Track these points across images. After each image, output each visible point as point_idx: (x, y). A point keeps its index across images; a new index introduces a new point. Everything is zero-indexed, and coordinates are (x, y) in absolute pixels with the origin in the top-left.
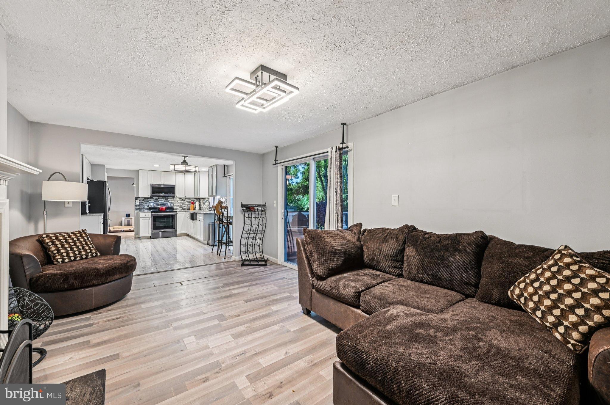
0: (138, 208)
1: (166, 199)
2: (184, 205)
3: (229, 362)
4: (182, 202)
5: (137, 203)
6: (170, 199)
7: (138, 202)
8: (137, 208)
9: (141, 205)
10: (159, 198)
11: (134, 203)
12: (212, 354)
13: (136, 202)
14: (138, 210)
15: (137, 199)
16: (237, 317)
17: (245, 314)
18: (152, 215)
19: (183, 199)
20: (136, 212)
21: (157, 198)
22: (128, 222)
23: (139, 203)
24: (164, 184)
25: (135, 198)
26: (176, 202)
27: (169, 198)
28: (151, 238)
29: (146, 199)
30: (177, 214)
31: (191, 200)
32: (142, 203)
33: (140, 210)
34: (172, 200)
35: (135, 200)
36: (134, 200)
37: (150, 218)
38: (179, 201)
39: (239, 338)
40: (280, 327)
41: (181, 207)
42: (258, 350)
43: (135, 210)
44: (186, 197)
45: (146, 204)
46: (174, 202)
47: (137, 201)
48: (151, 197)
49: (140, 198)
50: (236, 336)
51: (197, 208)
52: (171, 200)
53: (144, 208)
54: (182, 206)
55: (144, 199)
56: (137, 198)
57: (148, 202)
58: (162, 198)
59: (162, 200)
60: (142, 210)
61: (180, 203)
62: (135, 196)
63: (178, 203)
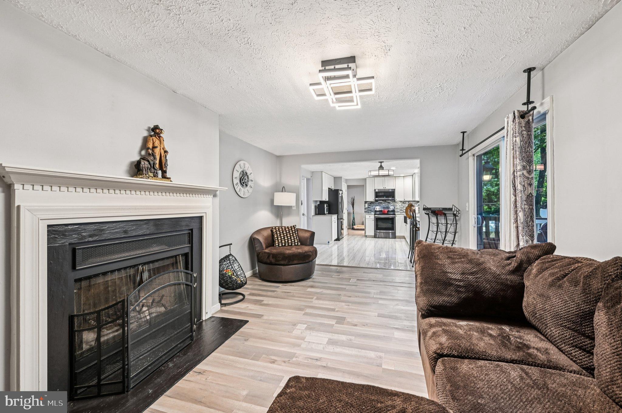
0: (367, 210)
1: (389, 203)
3: (300, 359)
5: (366, 207)
6: (391, 203)
10: (383, 202)
11: (364, 206)
12: (299, 346)
13: (365, 205)
14: (367, 212)
15: (366, 203)
16: (353, 326)
17: (364, 327)
18: (375, 217)
19: (403, 203)
21: (381, 201)
23: (367, 207)
25: (365, 202)
26: (397, 205)
27: (391, 201)
28: (374, 237)
32: (370, 207)
34: (394, 203)
35: (365, 203)
36: (364, 204)
37: (374, 220)
38: (400, 204)
39: (331, 345)
40: (377, 357)
41: (402, 210)
42: (330, 365)
43: (365, 212)
44: (405, 200)
45: (373, 207)
46: (395, 205)
47: (366, 204)
48: (376, 201)
49: (368, 202)
50: (331, 342)
52: (393, 203)
53: (371, 211)
54: (403, 209)
55: (371, 203)
57: (374, 205)
58: (385, 202)
59: (385, 204)
60: (369, 212)
61: (401, 206)
62: (365, 201)
63: (399, 206)
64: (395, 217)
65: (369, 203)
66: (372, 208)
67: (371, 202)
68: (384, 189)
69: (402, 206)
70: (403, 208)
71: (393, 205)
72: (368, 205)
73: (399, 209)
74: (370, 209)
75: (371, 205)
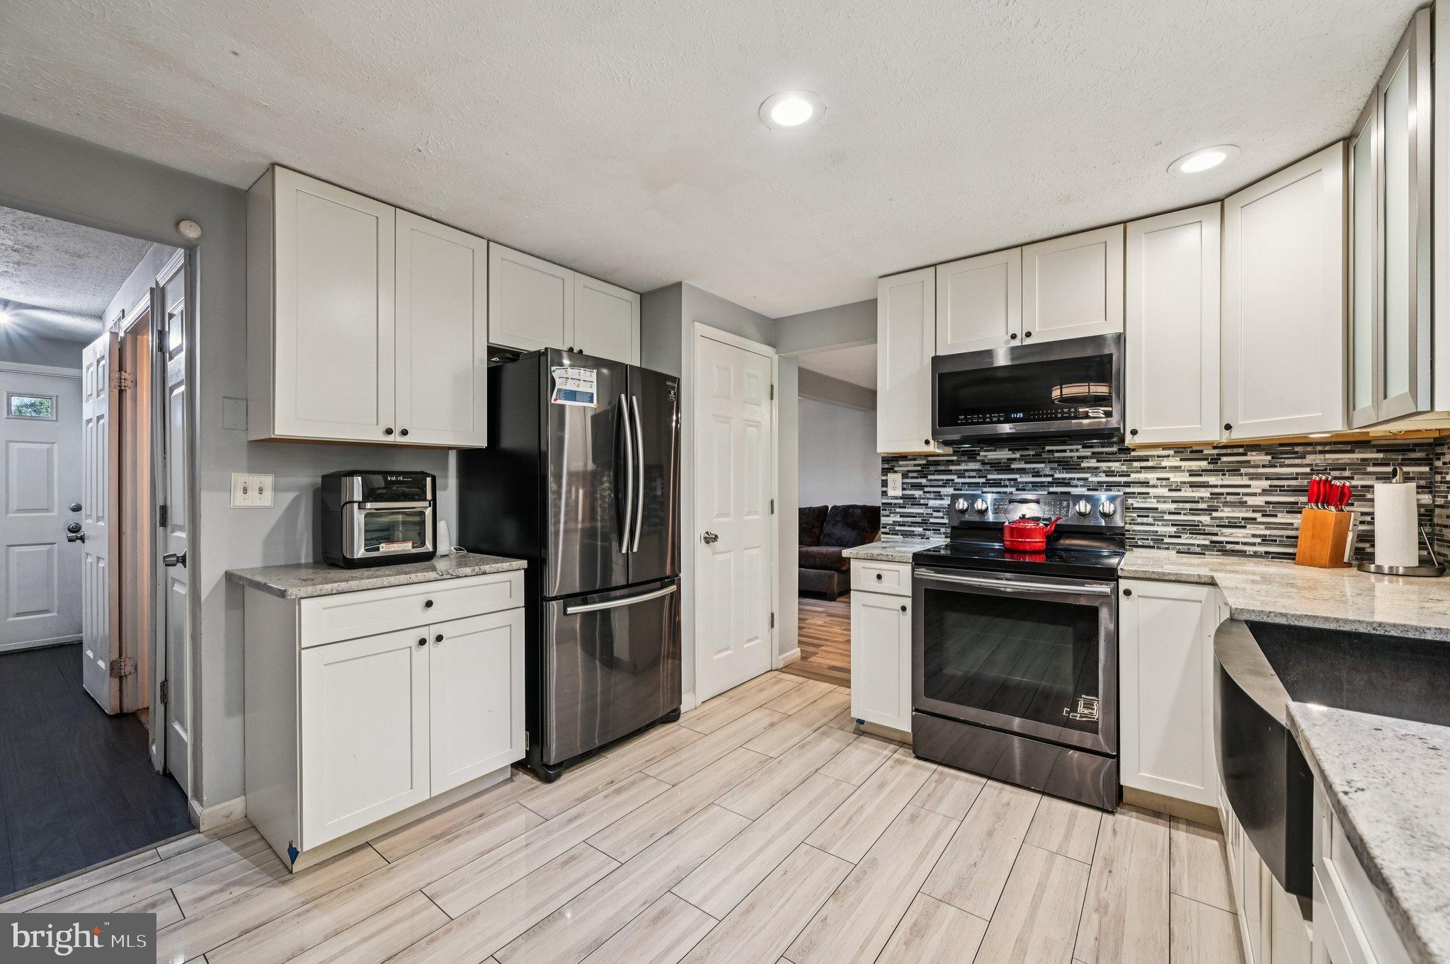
0: (898, 519)
1: (1067, 465)
2: (1226, 513)
4: (1205, 485)
5: (891, 493)
6: (1093, 463)
7: (896, 486)
8: (890, 520)
9: (913, 501)
10: (1017, 455)
11: (880, 489)
13: (885, 483)
14: (896, 533)
15: (891, 469)
18: (916, 581)
19: (1214, 460)
21: (1003, 454)
23: (899, 493)
24: (1028, 341)
25: (885, 460)
26: (1145, 484)
27: (1088, 452)
29: (937, 463)
30: (1123, 600)
31: (1311, 458)
32: (917, 493)
34: (1115, 466)
35: (885, 471)
36: (878, 477)
37: (908, 603)
38: (1179, 472)
41: (1195, 529)
44: (1237, 435)
45: (939, 496)
46: (1127, 484)
47: (891, 477)
48: (944, 445)
49: (905, 457)
51: (1400, 546)
52: (1104, 465)
53: (924, 523)
54: (1205, 519)
55: (920, 465)
56: (890, 463)
57: (946, 483)
58: (1038, 458)
59: (1036, 474)
60: (912, 534)
61: (1187, 493)
63: (1164, 492)
64: (1111, 599)
65: (910, 466)
66: (932, 503)
67: (929, 464)
69: (1205, 493)
70: (1213, 509)
71: (1103, 478)
72: (903, 483)
73: (1167, 517)
74: (920, 513)
75: (923, 481)
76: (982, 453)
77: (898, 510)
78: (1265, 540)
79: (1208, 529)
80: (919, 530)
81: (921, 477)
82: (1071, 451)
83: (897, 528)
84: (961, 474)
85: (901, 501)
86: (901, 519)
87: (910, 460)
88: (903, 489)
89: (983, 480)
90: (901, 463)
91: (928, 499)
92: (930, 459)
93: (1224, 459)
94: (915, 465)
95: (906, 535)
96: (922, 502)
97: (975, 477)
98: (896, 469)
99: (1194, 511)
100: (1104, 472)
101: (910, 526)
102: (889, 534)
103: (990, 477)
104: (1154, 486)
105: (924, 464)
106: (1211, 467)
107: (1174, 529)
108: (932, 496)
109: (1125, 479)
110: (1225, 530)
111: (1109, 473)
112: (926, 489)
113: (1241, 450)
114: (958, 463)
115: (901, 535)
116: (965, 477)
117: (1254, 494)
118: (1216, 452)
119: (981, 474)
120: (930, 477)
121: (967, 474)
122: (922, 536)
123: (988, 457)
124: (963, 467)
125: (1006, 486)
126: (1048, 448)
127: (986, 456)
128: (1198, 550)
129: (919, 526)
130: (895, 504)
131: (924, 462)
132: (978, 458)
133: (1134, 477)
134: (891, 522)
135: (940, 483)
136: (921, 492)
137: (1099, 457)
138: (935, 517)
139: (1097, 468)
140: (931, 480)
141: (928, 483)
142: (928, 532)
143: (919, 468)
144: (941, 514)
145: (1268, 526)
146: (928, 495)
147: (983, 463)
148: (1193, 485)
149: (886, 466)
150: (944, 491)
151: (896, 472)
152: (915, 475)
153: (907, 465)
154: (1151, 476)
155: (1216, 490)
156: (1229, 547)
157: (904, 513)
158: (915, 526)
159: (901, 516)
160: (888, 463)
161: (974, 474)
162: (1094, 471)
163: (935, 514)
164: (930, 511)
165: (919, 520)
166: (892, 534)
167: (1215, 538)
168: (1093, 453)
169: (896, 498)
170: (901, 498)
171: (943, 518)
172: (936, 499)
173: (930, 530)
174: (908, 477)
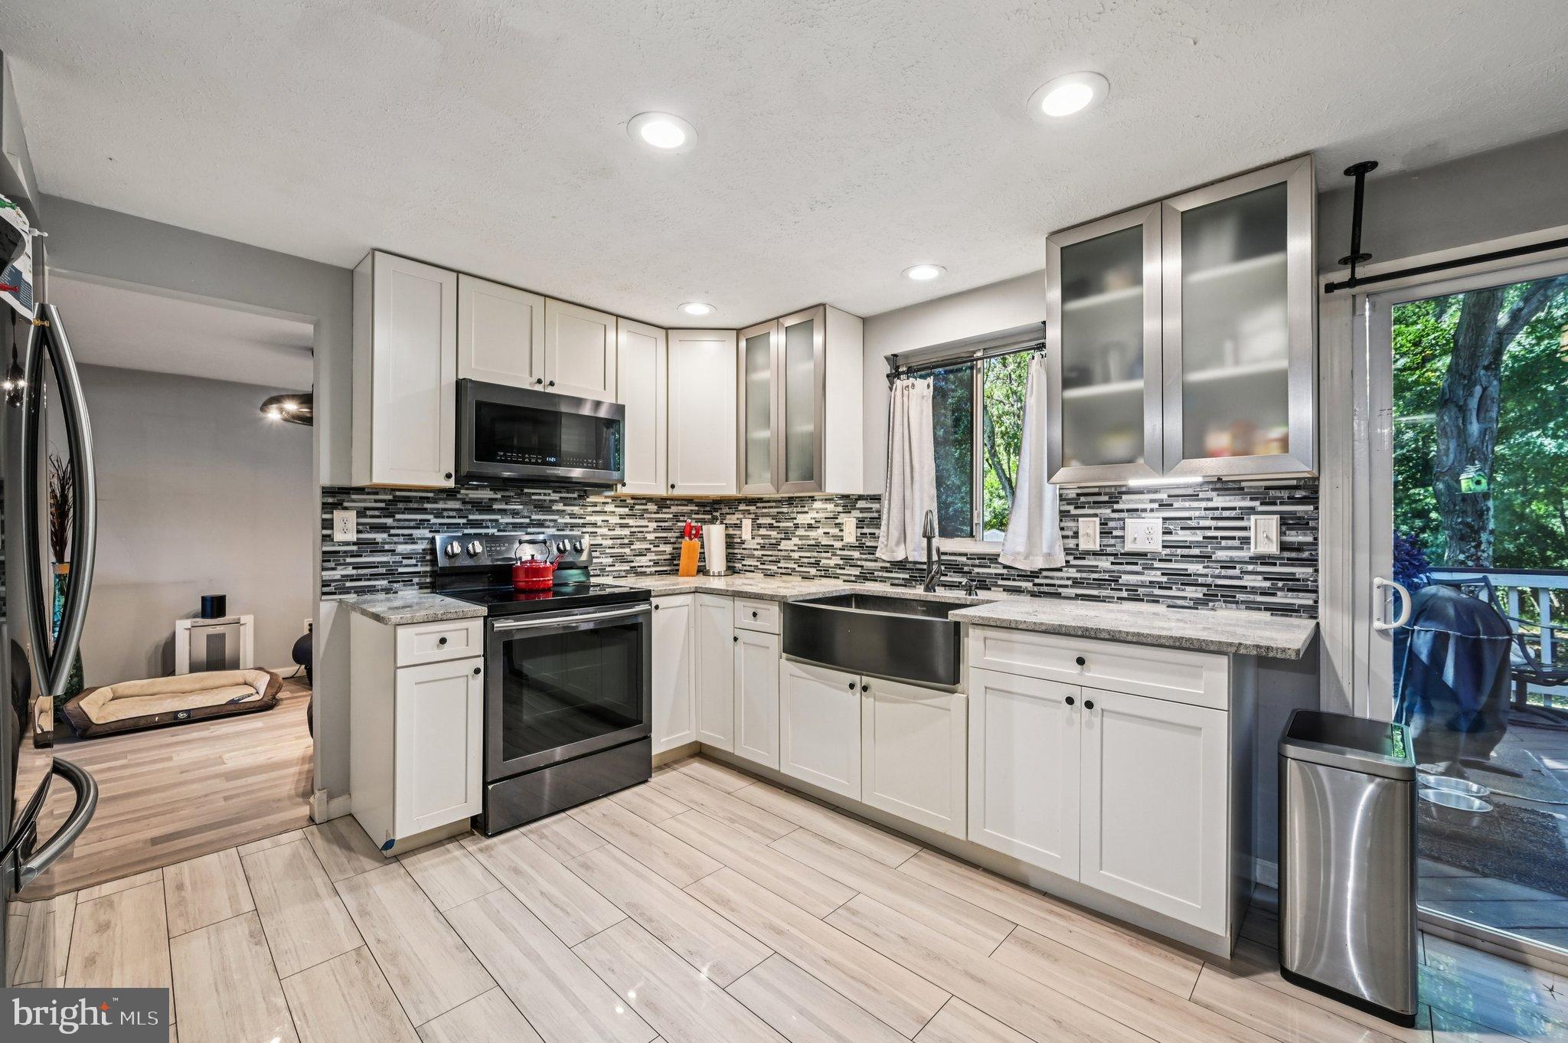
0: (350, 571)
2: (638, 546)
4: (626, 526)
5: (339, 536)
6: (560, 507)
7: (346, 527)
8: (337, 574)
9: (375, 548)
10: (499, 496)
11: (320, 532)
13: (328, 524)
14: (347, 591)
15: (338, 505)
18: (488, 636)
20: (328, 607)
21: (486, 494)
22: (216, 642)
23: (352, 536)
24: (550, 390)
25: (327, 491)
26: (594, 525)
27: (555, 496)
28: (479, 826)
29: (408, 500)
30: (654, 615)
31: (674, 509)
32: (380, 537)
33: (360, 591)
34: (576, 509)
35: (327, 507)
36: (318, 515)
37: (480, 663)
41: (621, 558)
43: (328, 588)
44: (676, 492)
45: (411, 540)
46: (584, 525)
47: (338, 515)
49: (360, 490)
51: (717, 560)
52: (569, 509)
53: (391, 574)
54: (627, 551)
55: (401, 501)
56: (336, 497)
57: (419, 525)
58: (517, 500)
59: (516, 515)
60: (372, 590)
61: (618, 532)
62: (325, 478)
63: (604, 531)
64: (648, 613)
65: (369, 501)
66: (400, 548)
67: (396, 500)
68: (539, 388)
69: (626, 532)
70: (631, 543)
71: (568, 520)
72: (358, 524)
73: (608, 551)
74: (385, 562)
75: (389, 521)
76: (462, 491)
77: (349, 560)
78: (656, 563)
79: (630, 558)
80: (384, 583)
81: (385, 517)
82: (545, 494)
83: (348, 584)
84: (439, 514)
85: (355, 548)
86: (354, 572)
87: (368, 493)
88: (359, 532)
89: (463, 521)
90: (353, 497)
91: (395, 543)
92: (398, 493)
93: (637, 507)
94: (376, 501)
95: (364, 592)
96: (387, 547)
97: (454, 517)
98: (346, 504)
99: (622, 545)
100: (569, 514)
101: (369, 580)
102: (334, 593)
103: (471, 517)
104: (600, 527)
105: (389, 501)
106: (630, 513)
107: (611, 560)
108: (401, 539)
109: (581, 521)
110: (637, 558)
111: (572, 516)
112: (393, 532)
113: (644, 501)
114: (435, 501)
115: (355, 592)
116: (443, 517)
117: (650, 532)
118: (632, 502)
119: (461, 514)
120: (398, 516)
121: (445, 514)
122: (387, 591)
123: (470, 496)
124: (441, 505)
125: (488, 527)
126: (526, 490)
127: (467, 495)
128: (624, 574)
129: (383, 579)
130: (345, 552)
131: (390, 497)
132: (459, 496)
133: (589, 519)
134: (338, 577)
135: (412, 524)
136: (385, 535)
137: (566, 501)
138: (406, 566)
139: (564, 511)
140: (399, 520)
141: (396, 524)
142: (395, 585)
143: (382, 505)
144: (413, 561)
145: (657, 553)
146: (395, 539)
147: (464, 502)
148: (622, 526)
149: (330, 500)
150: (416, 533)
151: (346, 508)
152: (377, 513)
153: (364, 501)
154: (598, 519)
155: (633, 529)
156: (639, 570)
157: (357, 563)
158: (376, 579)
159: (354, 568)
160: (334, 497)
161: (453, 514)
162: (561, 513)
163: (405, 562)
164: (398, 558)
165: (383, 570)
166: (340, 593)
167: (632, 564)
168: (561, 498)
169: (347, 544)
170: (354, 544)
171: (416, 565)
172: (406, 543)
173: (399, 582)
174: (366, 516)
